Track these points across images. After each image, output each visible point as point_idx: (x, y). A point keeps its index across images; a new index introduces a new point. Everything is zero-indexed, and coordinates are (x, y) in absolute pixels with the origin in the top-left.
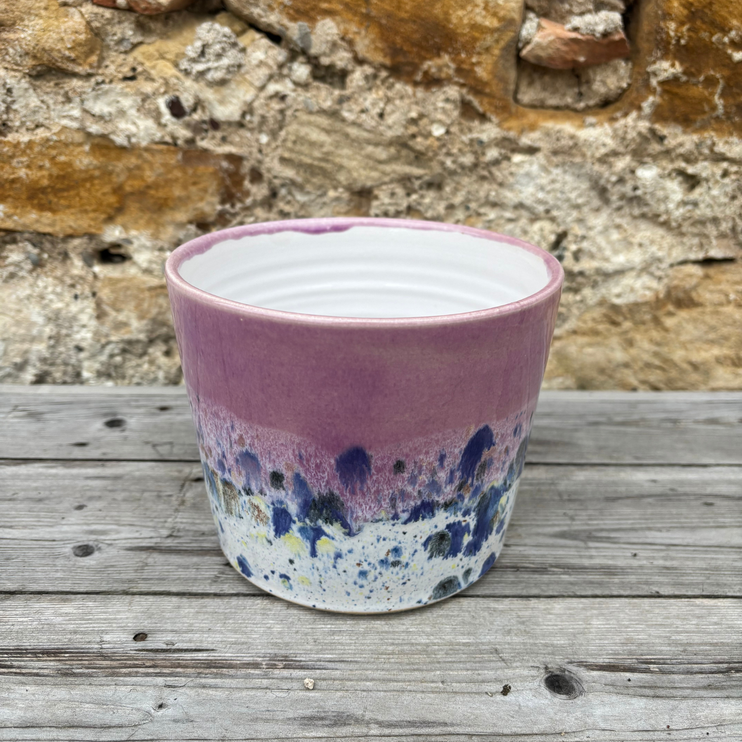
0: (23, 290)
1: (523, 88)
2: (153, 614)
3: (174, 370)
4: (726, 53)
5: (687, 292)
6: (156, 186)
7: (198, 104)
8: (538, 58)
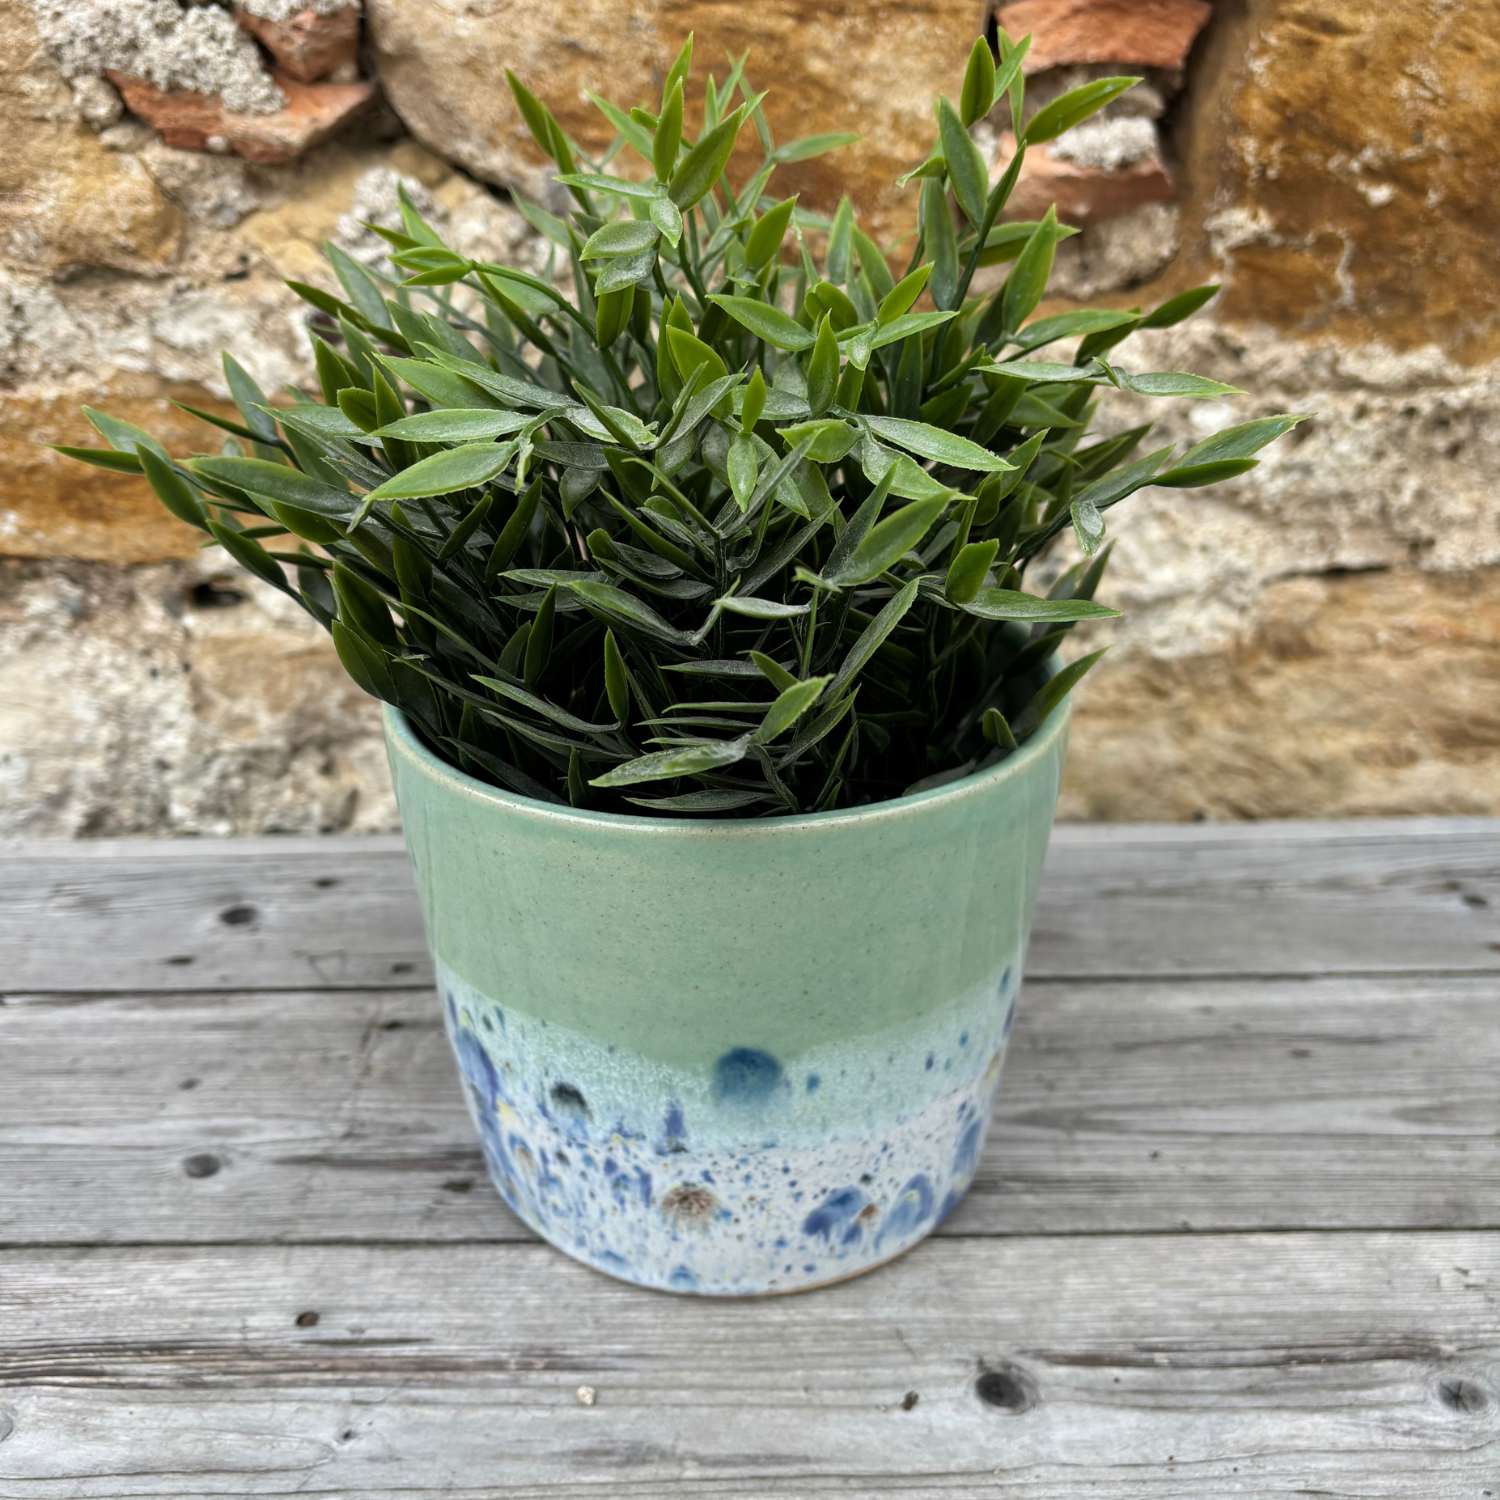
2: (327, 1279)
3: (340, 802)
4: (1355, 191)
5: (1297, 631)
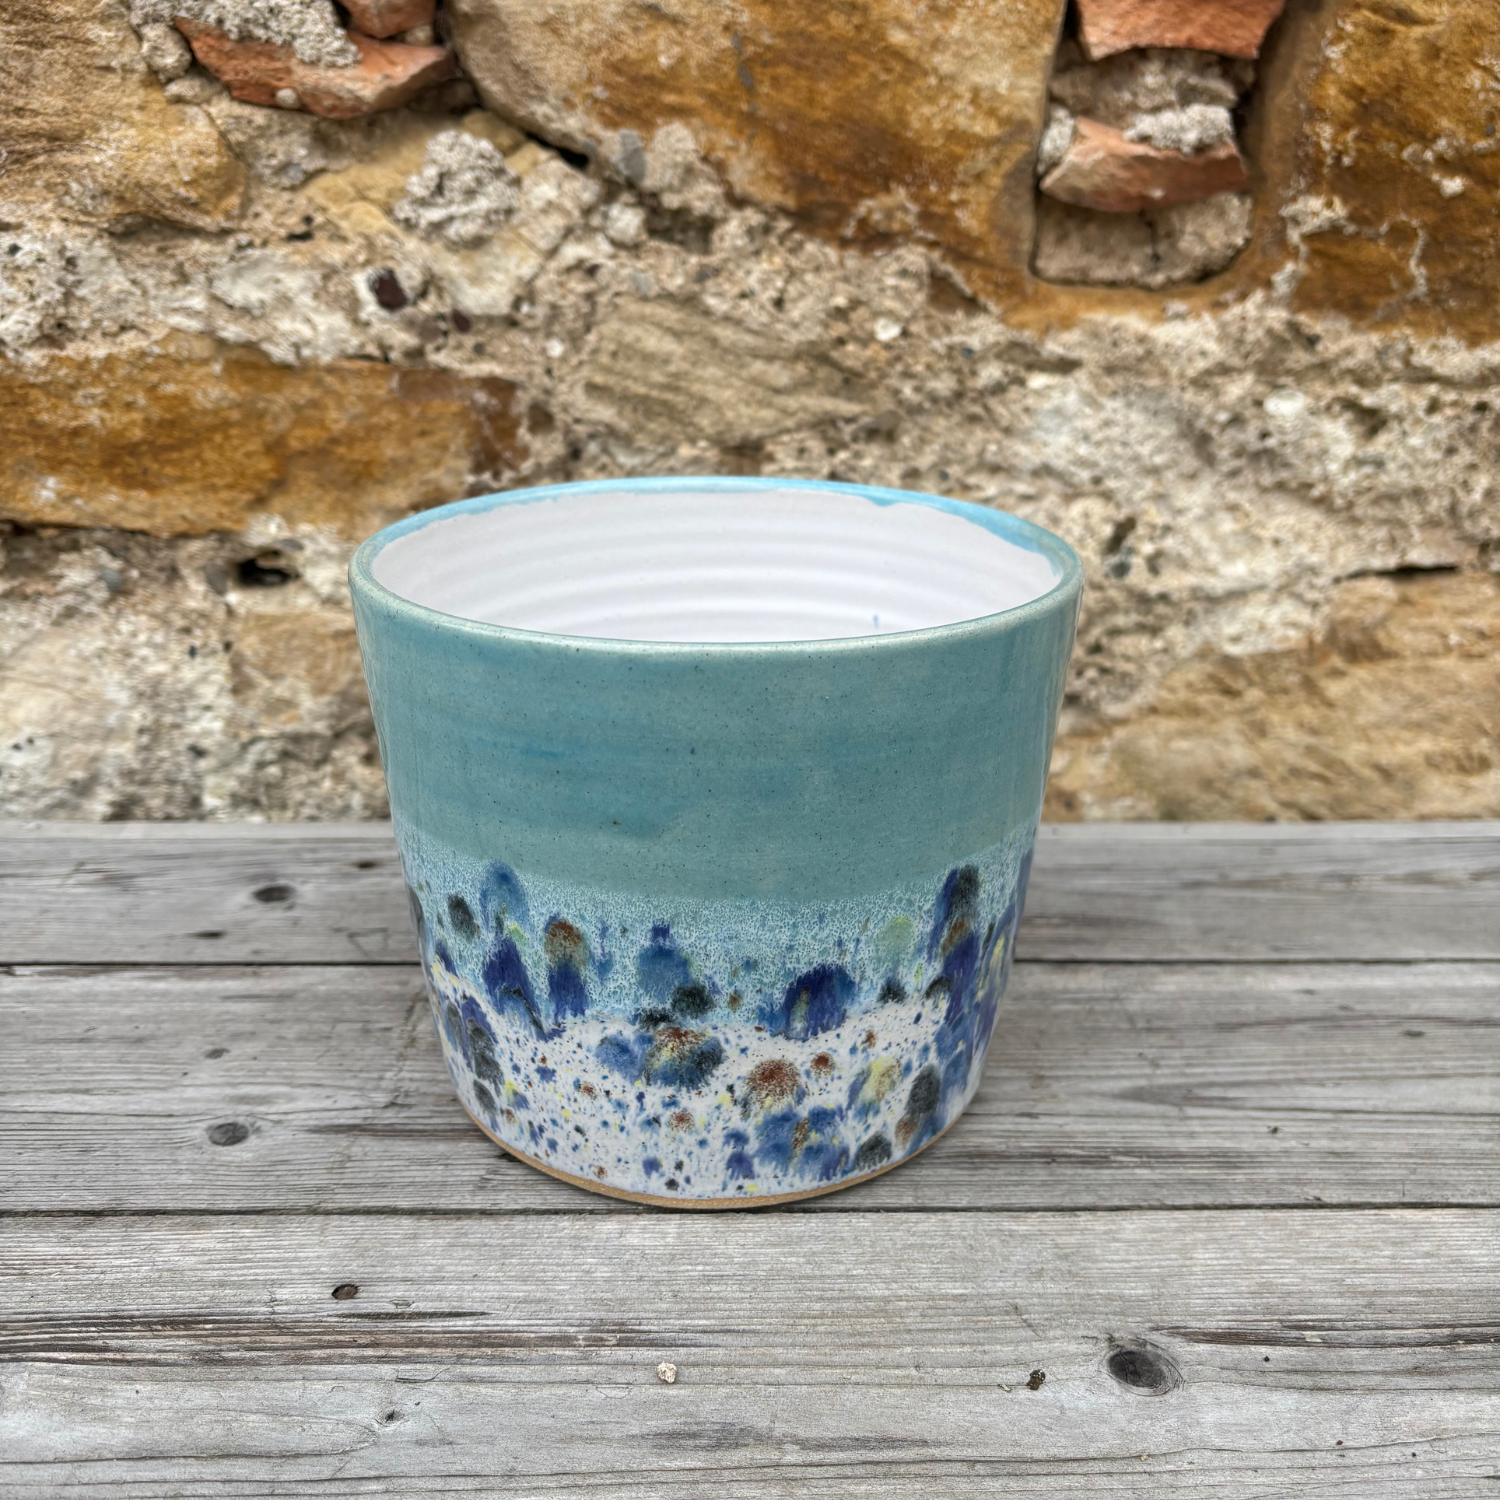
0: (91, 639)
1: (1047, 248)
2: (367, 1249)
4: (1429, 181)
5: (1367, 631)
6: (349, 439)
7: (431, 284)
8: (1076, 191)
